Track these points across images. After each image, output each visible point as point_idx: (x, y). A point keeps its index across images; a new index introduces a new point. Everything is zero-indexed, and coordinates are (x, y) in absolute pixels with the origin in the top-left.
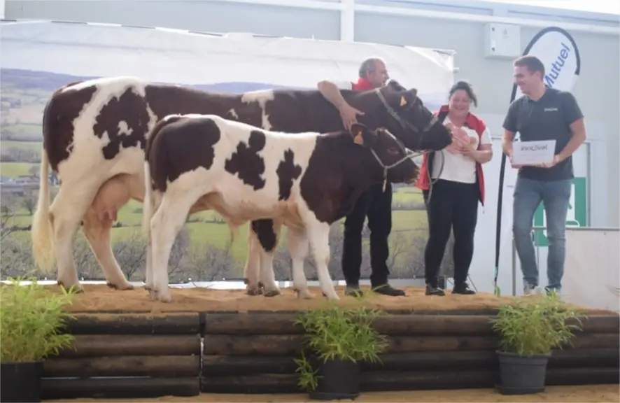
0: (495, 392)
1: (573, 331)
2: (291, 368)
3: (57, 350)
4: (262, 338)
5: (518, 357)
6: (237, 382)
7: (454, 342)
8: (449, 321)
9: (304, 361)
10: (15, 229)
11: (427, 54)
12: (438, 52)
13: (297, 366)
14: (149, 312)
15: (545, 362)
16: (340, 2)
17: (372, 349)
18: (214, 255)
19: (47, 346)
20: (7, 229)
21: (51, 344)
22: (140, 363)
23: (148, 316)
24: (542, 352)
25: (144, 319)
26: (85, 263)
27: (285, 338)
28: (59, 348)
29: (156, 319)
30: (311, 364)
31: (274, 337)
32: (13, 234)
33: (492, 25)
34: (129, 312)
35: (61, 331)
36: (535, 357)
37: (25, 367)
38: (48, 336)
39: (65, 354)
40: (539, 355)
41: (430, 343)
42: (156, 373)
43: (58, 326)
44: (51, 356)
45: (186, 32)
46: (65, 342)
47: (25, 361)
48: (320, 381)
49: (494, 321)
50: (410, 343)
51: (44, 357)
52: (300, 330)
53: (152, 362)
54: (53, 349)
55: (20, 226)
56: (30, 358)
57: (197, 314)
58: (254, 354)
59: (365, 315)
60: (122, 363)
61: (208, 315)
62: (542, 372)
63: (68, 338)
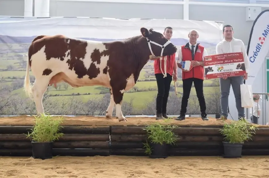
0: (222, 157)
1: (253, 134)
2: (142, 147)
3: (58, 139)
4: (133, 135)
5: (229, 144)
6: (123, 152)
7: (207, 138)
8: (204, 130)
9: (147, 144)
10: (51, 96)
11: (212, 23)
12: (217, 22)
13: (144, 146)
14: (92, 125)
15: (242, 146)
16: (183, 1)
17: (171, 140)
18: (126, 105)
19: (55, 137)
20: (48, 96)
21: (56, 137)
22: (88, 144)
23: (91, 127)
24: (240, 142)
25: (89, 128)
26: (76, 108)
27: (141, 135)
28: (58, 138)
29: (94, 128)
30: (149, 145)
31: (137, 135)
32: (50, 97)
33: (249, 8)
34: (84, 126)
35: (59, 132)
36: (235, 144)
37: (46, 144)
38: (54, 134)
39: (61, 140)
40: (239, 143)
41: (196, 139)
42: (94, 147)
43: (58, 130)
44: (56, 141)
45: (114, 19)
46: (61, 136)
47: (46, 142)
48: (152, 151)
49: (221, 130)
50: (188, 138)
51: (53, 141)
52: (145, 133)
53: (92, 144)
54: (56, 138)
55: (52, 95)
56: (48, 140)
57: (109, 127)
58: (129, 141)
59: (171, 127)
60: (82, 144)
61: (112, 127)
62: (240, 150)
63: (62, 134)
